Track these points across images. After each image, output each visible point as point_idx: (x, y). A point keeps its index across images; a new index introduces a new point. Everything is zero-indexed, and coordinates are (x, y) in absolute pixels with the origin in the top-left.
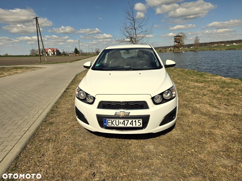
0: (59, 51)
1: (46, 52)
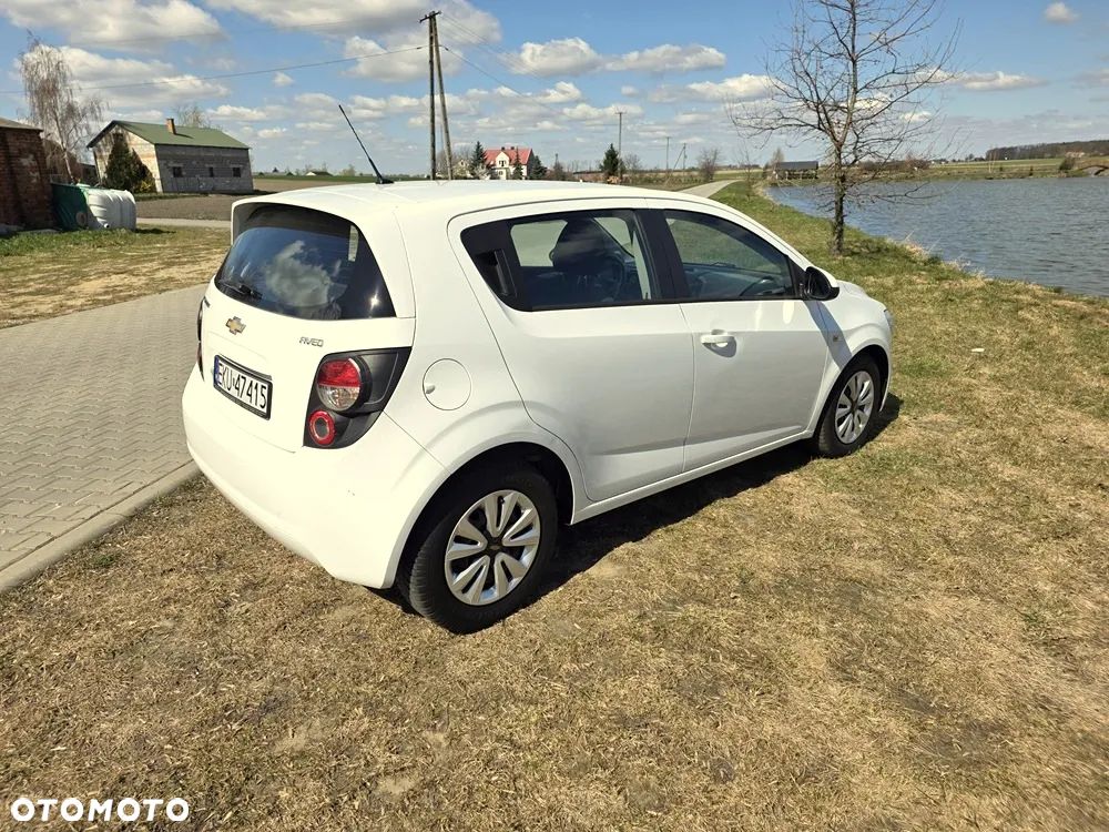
0: (539, 163)
1: (488, 167)
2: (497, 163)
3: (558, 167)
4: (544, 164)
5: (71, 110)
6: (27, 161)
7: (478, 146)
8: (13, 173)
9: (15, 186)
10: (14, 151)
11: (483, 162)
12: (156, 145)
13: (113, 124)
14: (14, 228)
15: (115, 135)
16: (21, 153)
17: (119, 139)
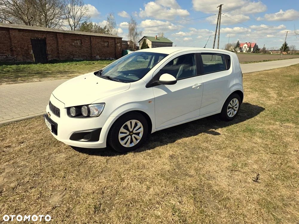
1: (240, 48)
2: (243, 47)
3: (264, 49)
4: (259, 47)
5: (136, 34)
6: (119, 45)
7: (238, 42)
8: (116, 47)
9: (115, 50)
10: (116, 42)
11: (239, 47)
12: (152, 42)
13: (144, 37)
14: (113, 59)
15: (144, 39)
16: (118, 43)
17: (145, 40)
